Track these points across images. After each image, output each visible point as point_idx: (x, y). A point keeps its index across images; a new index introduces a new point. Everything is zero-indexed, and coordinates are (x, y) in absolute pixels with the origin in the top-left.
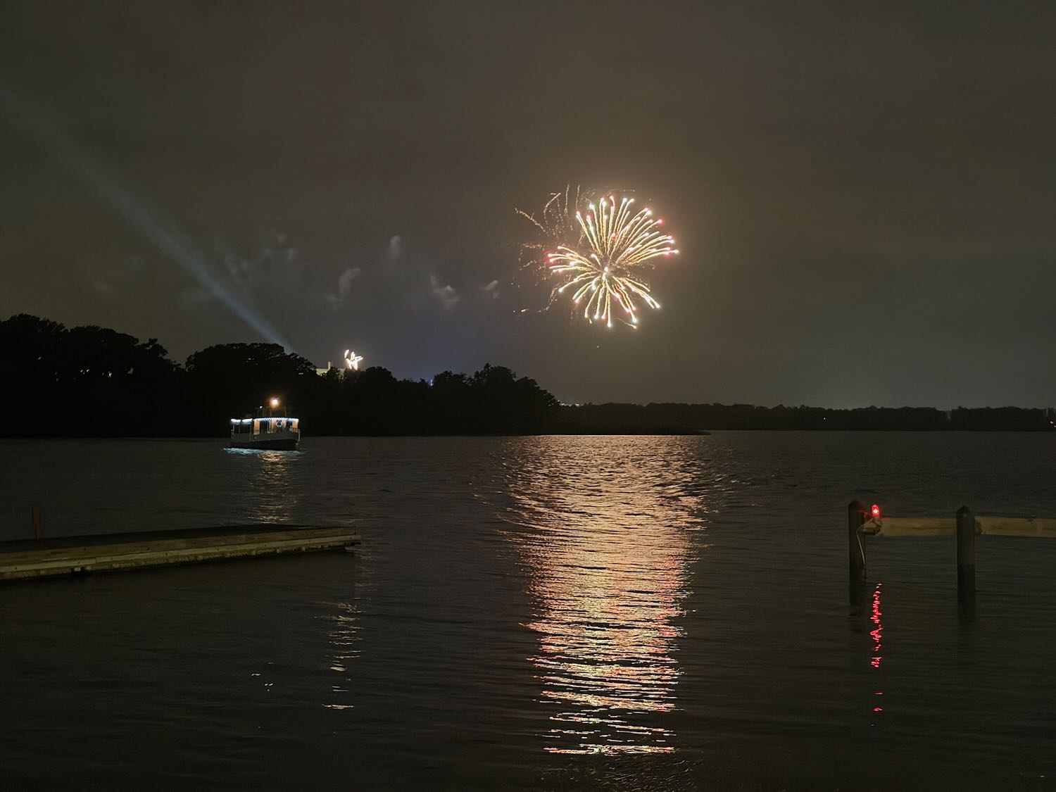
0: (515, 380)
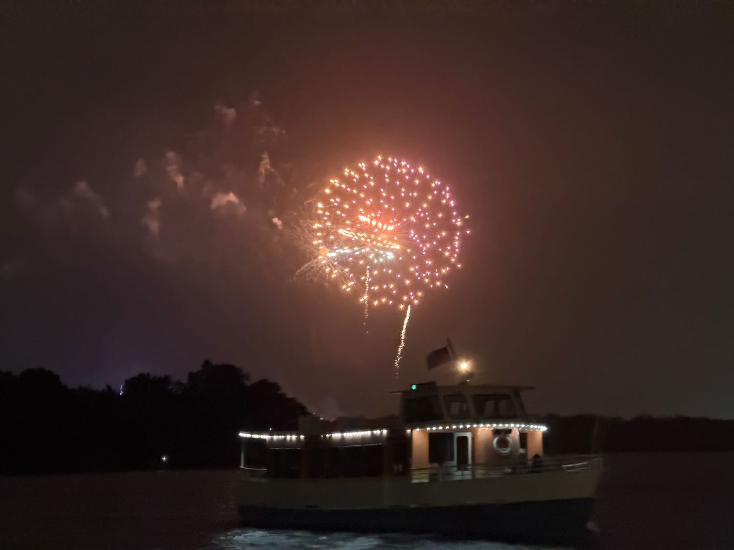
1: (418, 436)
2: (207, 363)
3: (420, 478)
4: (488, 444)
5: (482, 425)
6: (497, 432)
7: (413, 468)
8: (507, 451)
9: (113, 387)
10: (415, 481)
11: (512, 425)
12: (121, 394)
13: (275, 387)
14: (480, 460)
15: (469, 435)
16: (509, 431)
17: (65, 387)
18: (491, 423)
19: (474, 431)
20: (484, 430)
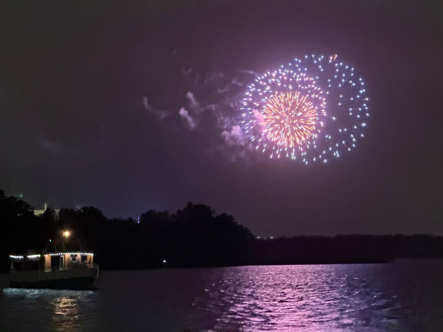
0: (215, 216)
1: (48, 257)
2: (190, 204)
3: (47, 270)
4: (69, 260)
5: (66, 253)
6: (72, 256)
7: (45, 267)
8: (75, 262)
9: (133, 218)
10: (46, 272)
11: (77, 253)
12: (138, 223)
13: (231, 218)
14: (66, 264)
15: (63, 257)
16: (76, 256)
17: (105, 218)
18: (69, 252)
19: (64, 256)
20: (68, 255)
